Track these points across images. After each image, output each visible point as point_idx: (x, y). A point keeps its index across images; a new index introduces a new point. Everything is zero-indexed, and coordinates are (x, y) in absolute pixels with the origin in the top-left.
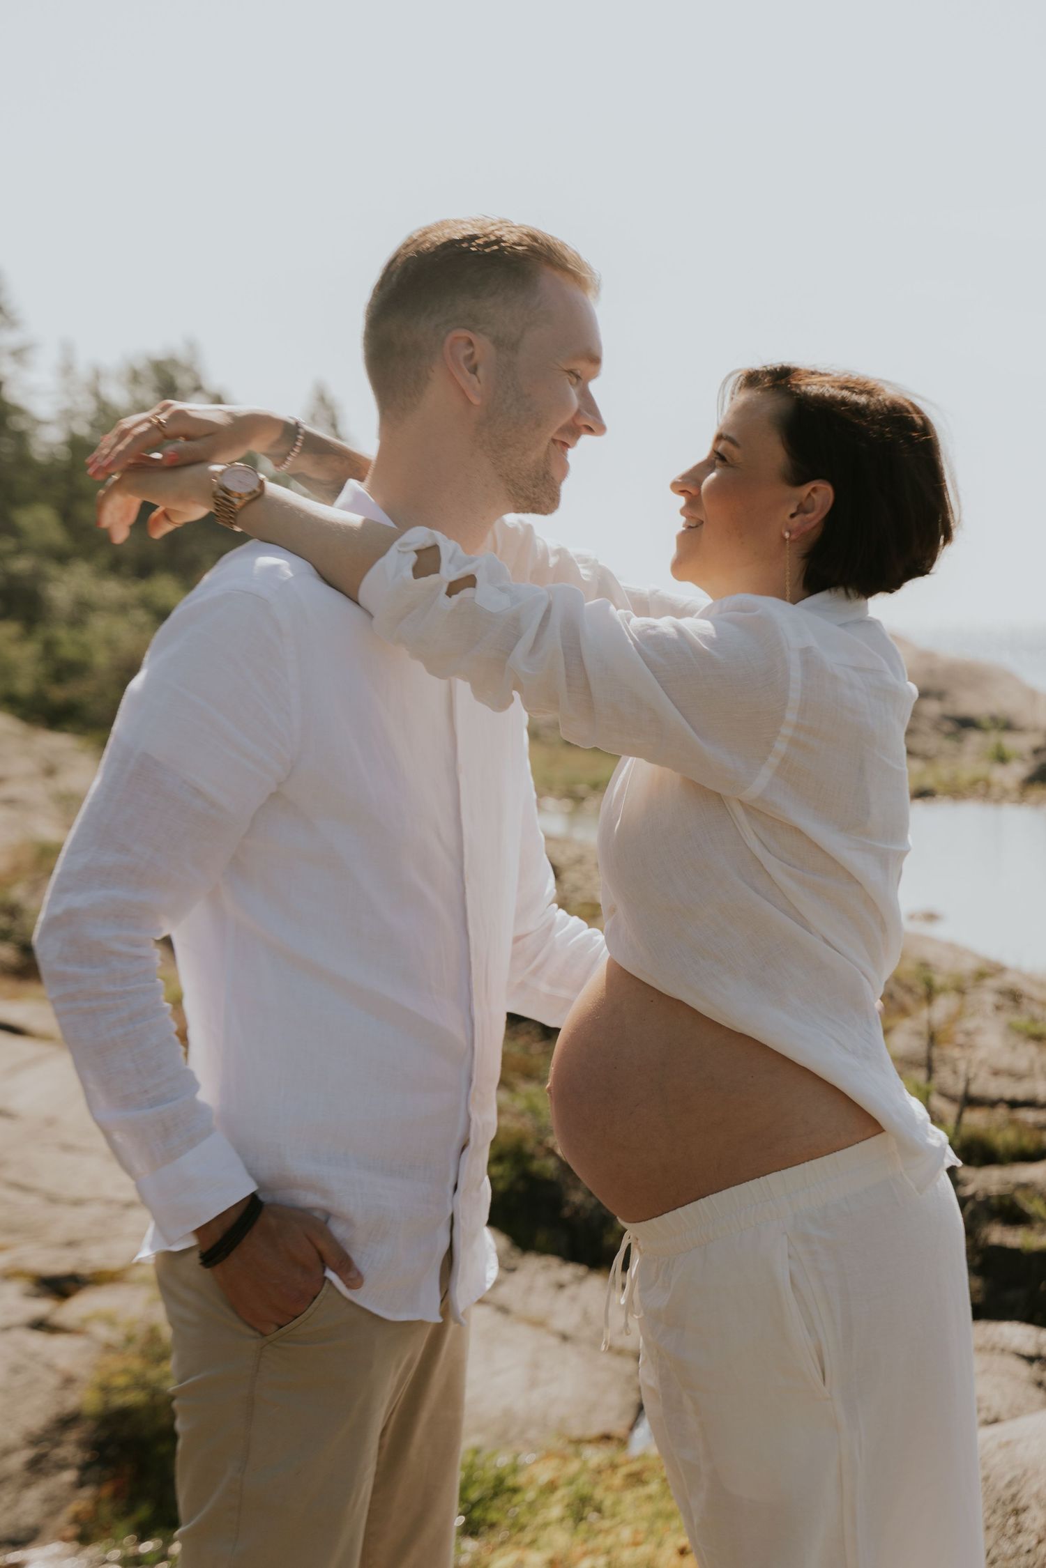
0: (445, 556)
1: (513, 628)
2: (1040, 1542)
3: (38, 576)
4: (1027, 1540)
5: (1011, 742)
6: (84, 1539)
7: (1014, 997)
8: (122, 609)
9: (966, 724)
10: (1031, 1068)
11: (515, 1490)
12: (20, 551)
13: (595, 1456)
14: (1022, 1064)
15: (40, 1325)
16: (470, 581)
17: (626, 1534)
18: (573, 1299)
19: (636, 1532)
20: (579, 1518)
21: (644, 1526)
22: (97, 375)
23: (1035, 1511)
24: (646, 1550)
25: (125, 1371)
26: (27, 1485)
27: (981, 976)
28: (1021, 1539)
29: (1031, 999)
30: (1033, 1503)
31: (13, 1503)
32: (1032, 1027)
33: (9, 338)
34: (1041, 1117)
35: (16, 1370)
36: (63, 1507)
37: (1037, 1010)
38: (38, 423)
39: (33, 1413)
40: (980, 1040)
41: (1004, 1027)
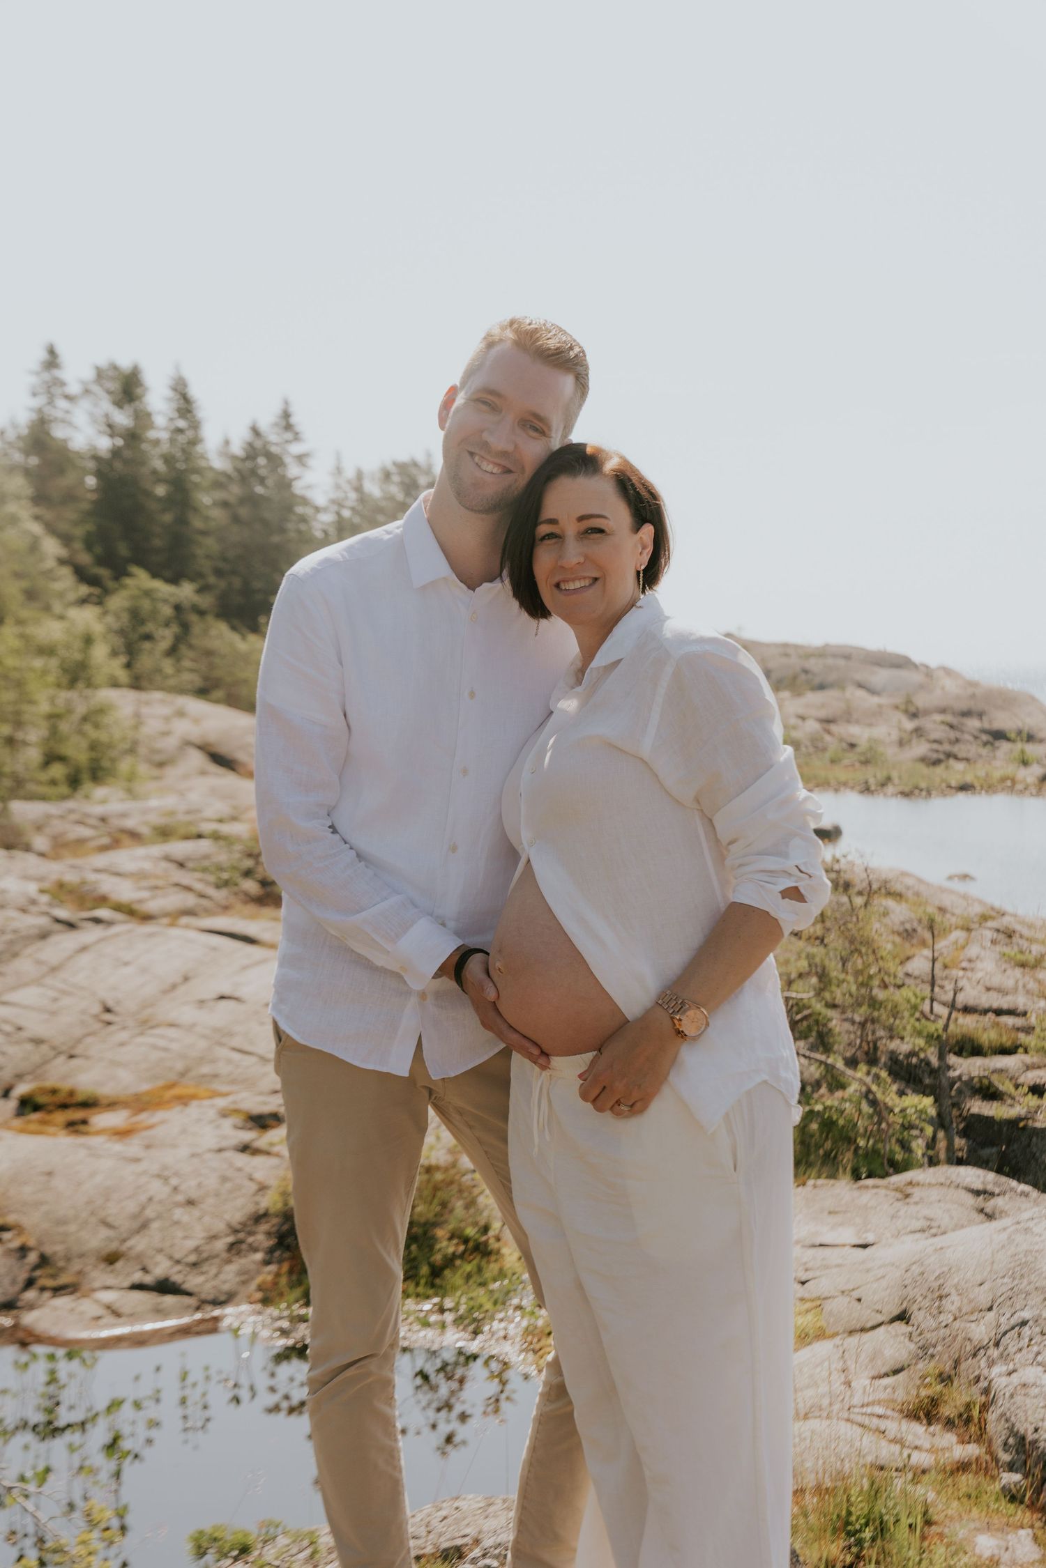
2: (955, 1319)
4: (946, 1318)
5: (1033, 750)
6: (266, 1301)
7: (1007, 934)
9: (999, 735)
10: (1015, 987)
14: (1010, 983)
15: (245, 1148)
22: (360, 475)
23: (954, 1297)
26: (229, 1261)
27: (984, 918)
28: (942, 1317)
29: (1021, 936)
30: (953, 1292)
31: (216, 1275)
32: (1019, 957)
33: (295, 449)
34: (1019, 1022)
35: (224, 1179)
36: (252, 1279)
37: (1025, 944)
38: (317, 509)
39: (237, 1211)
40: (979, 965)
41: (998, 957)
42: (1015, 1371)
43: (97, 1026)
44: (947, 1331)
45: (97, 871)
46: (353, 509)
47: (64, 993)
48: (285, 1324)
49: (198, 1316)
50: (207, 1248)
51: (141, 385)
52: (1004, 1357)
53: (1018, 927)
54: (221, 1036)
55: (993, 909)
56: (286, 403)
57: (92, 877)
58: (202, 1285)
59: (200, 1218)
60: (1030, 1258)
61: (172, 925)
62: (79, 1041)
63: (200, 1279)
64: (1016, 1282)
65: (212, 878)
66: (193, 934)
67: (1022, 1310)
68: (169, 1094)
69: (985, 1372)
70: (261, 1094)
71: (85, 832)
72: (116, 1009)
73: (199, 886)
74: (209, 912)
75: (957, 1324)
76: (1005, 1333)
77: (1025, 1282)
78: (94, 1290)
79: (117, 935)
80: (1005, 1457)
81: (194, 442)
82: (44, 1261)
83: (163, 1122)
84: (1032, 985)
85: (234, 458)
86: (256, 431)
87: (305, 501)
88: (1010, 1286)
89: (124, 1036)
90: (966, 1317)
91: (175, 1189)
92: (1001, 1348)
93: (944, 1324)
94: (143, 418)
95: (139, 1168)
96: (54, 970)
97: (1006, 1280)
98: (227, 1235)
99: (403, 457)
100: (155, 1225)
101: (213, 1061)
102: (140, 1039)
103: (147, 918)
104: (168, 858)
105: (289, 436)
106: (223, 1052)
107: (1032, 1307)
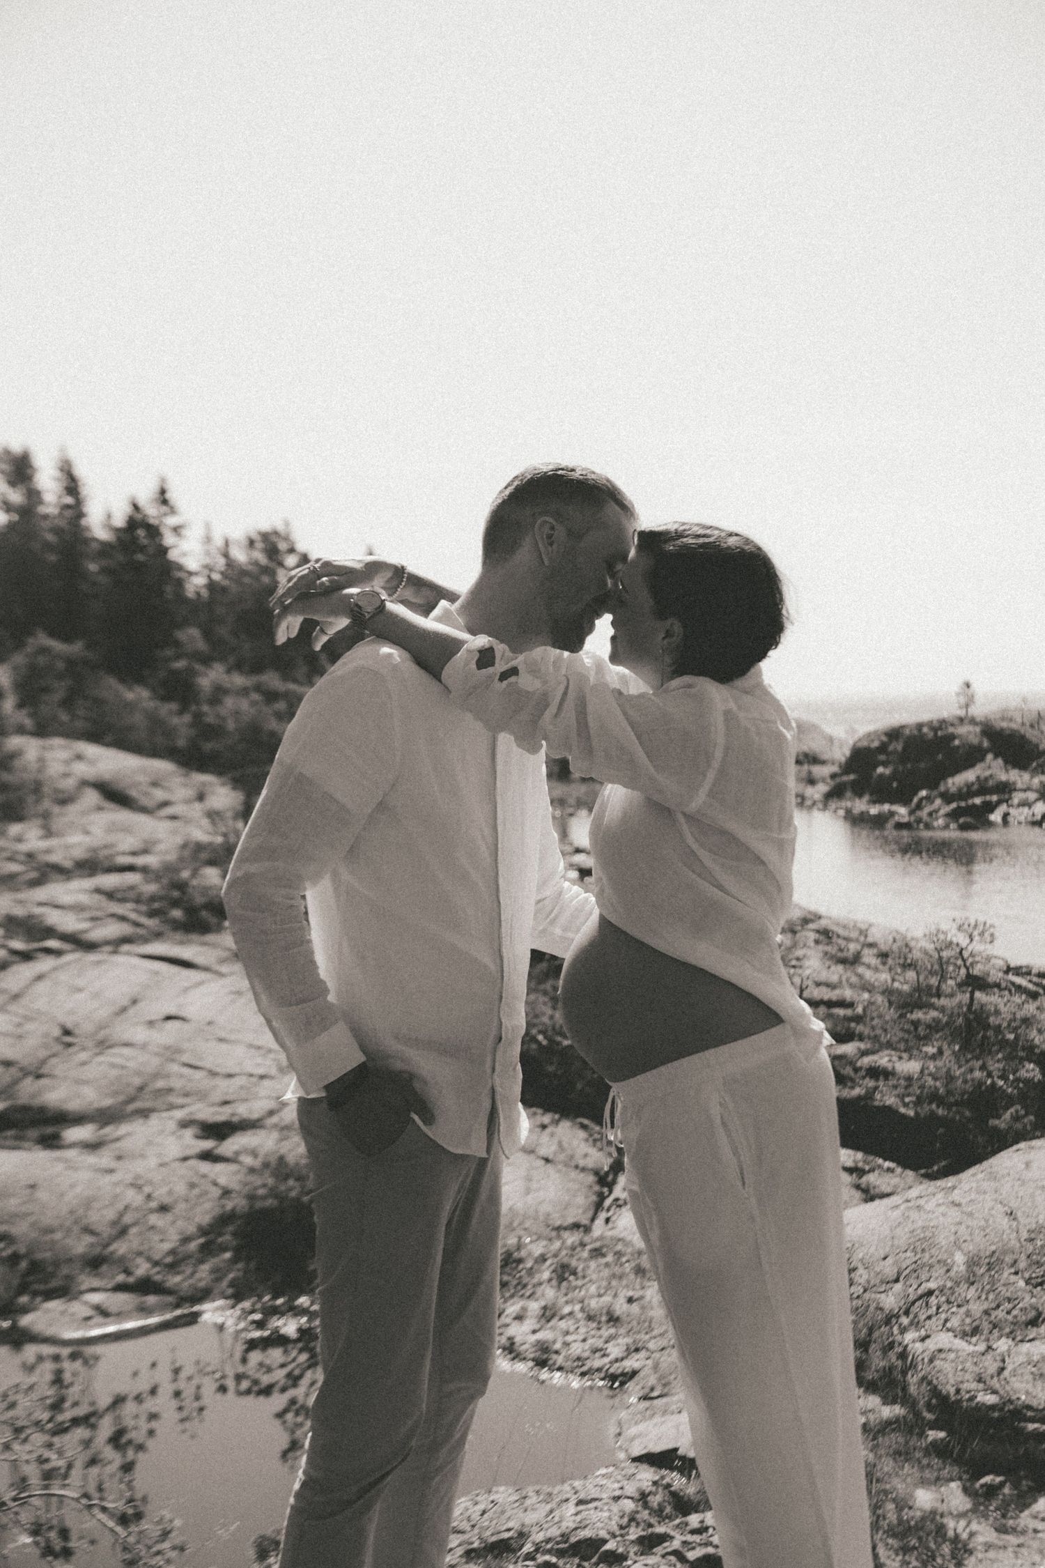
0: (498, 655)
1: (543, 702)
2: (865, 1291)
3: (191, 672)
5: (819, 771)
6: (238, 1296)
7: (826, 935)
8: (244, 692)
10: (840, 982)
11: (520, 1261)
12: (178, 657)
13: (571, 1238)
14: (834, 978)
15: (207, 1156)
16: (514, 671)
17: (593, 1289)
18: (552, 1135)
19: (599, 1288)
20: (561, 1279)
21: (604, 1283)
22: (227, 543)
23: (861, 1271)
24: (607, 1299)
25: (264, 1186)
26: (202, 1262)
27: (806, 921)
29: (838, 936)
30: (860, 1265)
31: (193, 1274)
32: (839, 954)
33: (171, 521)
34: (849, 1012)
35: (192, 1186)
36: (225, 1275)
37: (842, 943)
38: (190, 574)
39: (204, 1214)
40: (807, 963)
41: (822, 955)
42: (928, 1337)
43: (58, 1048)
44: (860, 1302)
45: (40, 904)
46: (222, 573)
47: (28, 1019)
48: (257, 1317)
49: (178, 1312)
50: (181, 1249)
51: (31, 467)
52: (915, 1324)
53: (835, 928)
54: (171, 1053)
55: (810, 912)
56: (163, 480)
57: (38, 911)
58: (180, 1283)
59: (174, 1222)
60: (928, 1234)
61: (115, 952)
62: (44, 1062)
63: (178, 1279)
64: (918, 1256)
65: (144, 908)
66: (136, 961)
67: (928, 1281)
68: (131, 1107)
69: (899, 1338)
70: (213, 1105)
71: (14, 867)
72: (77, 1031)
73: (133, 916)
74: (145, 940)
75: (867, 1295)
76: (913, 1303)
77: (927, 1255)
78: (82, 1293)
79: (69, 964)
80: (929, 1416)
81: (80, 515)
82: (35, 1267)
83: (129, 1134)
84: (854, 979)
85: (117, 530)
86: (136, 507)
87: (180, 568)
88: (914, 1260)
89: (83, 1056)
90: (874, 1289)
91: (149, 1197)
92: (911, 1316)
93: (855, 1296)
94: (34, 496)
95: (115, 1178)
96: (16, 997)
97: (908, 1254)
98: (199, 1237)
99: (266, 526)
100: (133, 1230)
101: (168, 1076)
102: (101, 1059)
103: (90, 947)
104: (98, 891)
105: (164, 509)
106: (175, 1068)
107: (937, 1278)
